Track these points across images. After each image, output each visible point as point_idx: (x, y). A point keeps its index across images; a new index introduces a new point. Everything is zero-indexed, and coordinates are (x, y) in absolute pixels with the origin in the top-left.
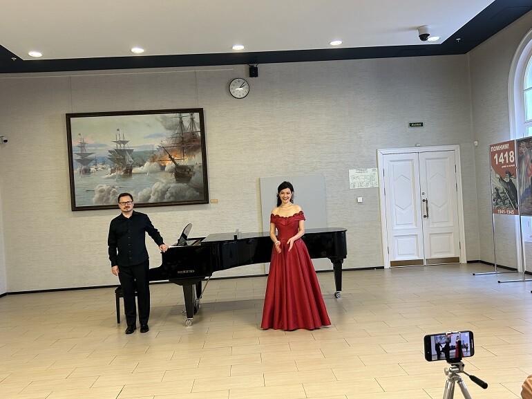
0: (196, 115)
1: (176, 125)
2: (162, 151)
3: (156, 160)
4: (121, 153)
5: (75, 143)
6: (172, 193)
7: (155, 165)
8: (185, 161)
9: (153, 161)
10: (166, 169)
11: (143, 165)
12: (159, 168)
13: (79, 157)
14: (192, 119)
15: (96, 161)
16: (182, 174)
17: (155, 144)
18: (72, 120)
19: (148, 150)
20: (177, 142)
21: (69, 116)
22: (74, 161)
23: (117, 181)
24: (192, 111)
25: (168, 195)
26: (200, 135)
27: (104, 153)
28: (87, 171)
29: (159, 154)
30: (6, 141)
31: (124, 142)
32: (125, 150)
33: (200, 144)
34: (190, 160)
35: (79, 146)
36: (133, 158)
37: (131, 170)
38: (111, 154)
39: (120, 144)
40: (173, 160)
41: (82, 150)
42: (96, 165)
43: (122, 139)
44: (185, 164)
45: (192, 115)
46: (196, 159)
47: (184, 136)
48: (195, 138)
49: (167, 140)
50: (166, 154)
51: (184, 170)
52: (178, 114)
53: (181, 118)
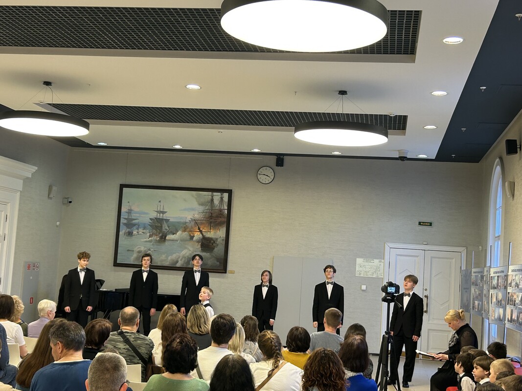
0: (226, 195)
1: (208, 202)
2: (193, 223)
3: (188, 230)
4: (160, 221)
5: (124, 210)
7: (185, 235)
8: (211, 234)
9: (185, 231)
10: (194, 239)
12: (189, 238)
13: (125, 221)
14: (222, 198)
15: (138, 226)
16: (207, 244)
17: (188, 216)
18: (125, 189)
19: (182, 221)
20: (207, 215)
21: (122, 186)
22: (121, 224)
23: (153, 245)
24: (222, 191)
26: (226, 212)
27: (146, 220)
28: (130, 234)
29: (190, 225)
30: (70, 202)
31: (163, 213)
32: (162, 219)
33: (226, 220)
34: (215, 233)
35: (127, 212)
36: (168, 227)
37: (166, 237)
38: (151, 221)
39: (160, 214)
40: (201, 231)
41: (128, 216)
42: (138, 229)
43: (162, 210)
44: (210, 236)
45: (222, 194)
46: (220, 233)
47: (212, 212)
48: (222, 215)
49: (198, 214)
50: (196, 226)
51: (209, 242)
52: (210, 193)
53: (212, 197)
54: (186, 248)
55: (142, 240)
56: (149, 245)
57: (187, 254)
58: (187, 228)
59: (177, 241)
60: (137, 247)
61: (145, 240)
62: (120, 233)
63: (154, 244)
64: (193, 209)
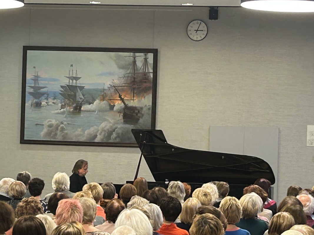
2: (112, 90)
3: (108, 98)
4: (73, 88)
6: (118, 134)
8: (134, 102)
9: (103, 100)
10: (115, 108)
11: (92, 103)
13: (32, 90)
14: (146, 59)
15: (47, 95)
16: (130, 115)
19: (100, 88)
20: (129, 82)
21: (26, 49)
22: (27, 94)
24: (146, 51)
25: (114, 135)
26: (152, 76)
28: (38, 105)
29: (109, 93)
31: (77, 79)
32: (76, 87)
33: (151, 85)
34: (139, 101)
35: (33, 80)
36: (83, 95)
37: (81, 107)
38: (62, 90)
39: (72, 80)
40: (122, 100)
41: (35, 84)
42: (47, 99)
43: (74, 76)
44: (134, 105)
45: (146, 55)
46: (146, 101)
47: (136, 76)
48: (147, 79)
49: (118, 79)
50: (116, 94)
51: (132, 111)
52: (132, 53)
53: (134, 58)
54: (105, 120)
55: (53, 112)
56: (62, 118)
57: (108, 127)
58: (107, 97)
59: (94, 111)
60: (47, 121)
61: (57, 111)
62: (26, 104)
63: (68, 116)
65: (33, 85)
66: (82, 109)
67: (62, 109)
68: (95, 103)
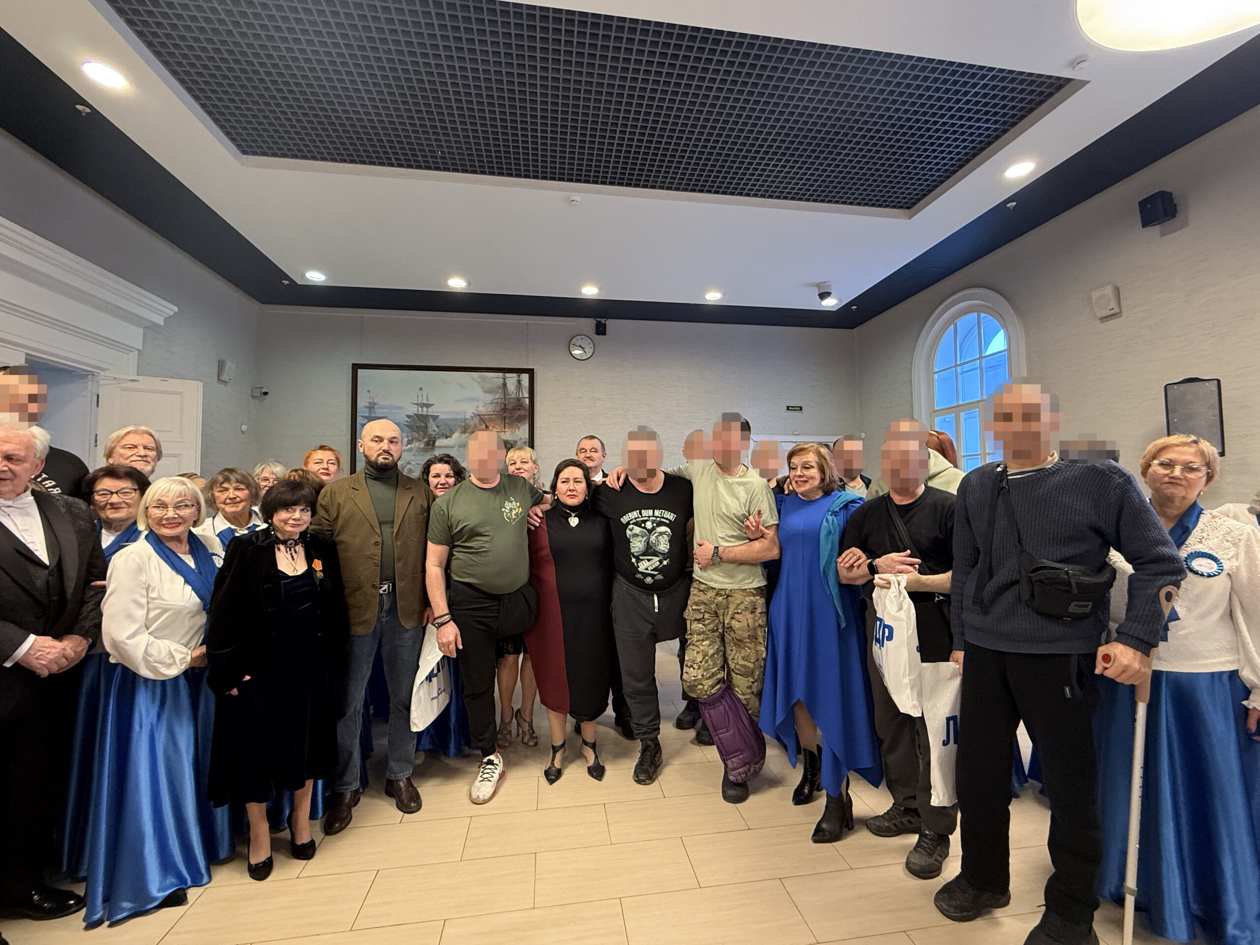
0: (525, 377)
1: (499, 388)
2: (477, 420)
4: (423, 418)
5: (362, 403)
9: (464, 432)
11: (450, 437)
14: (519, 382)
17: (469, 410)
18: (359, 371)
19: (459, 417)
20: (498, 409)
21: (356, 367)
24: (519, 371)
26: (527, 401)
27: (399, 417)
29: (472, 423)
30: (266, 394)
31: (428, 406)
32: (428, 416)
33: (527, 413)
34: (512, 433)
35: (366, 407)
36: (438, 427)
37: (434, 442)
38: (408, 420)
39: (422, 407)
41: (370, 413)
43: (425, 402)
45: (519, 376)
46: (521, 433)
47: (507, 402)
48: (521, 406)
49: (484, 406)
52: (501, 374)
53: (504, 379)
59: (453, 447)
63: (417, 454)
64: (476, 400)
65: (367, 415)
66: (436, 444)
67: (409, 446)
68: (454, 436)
